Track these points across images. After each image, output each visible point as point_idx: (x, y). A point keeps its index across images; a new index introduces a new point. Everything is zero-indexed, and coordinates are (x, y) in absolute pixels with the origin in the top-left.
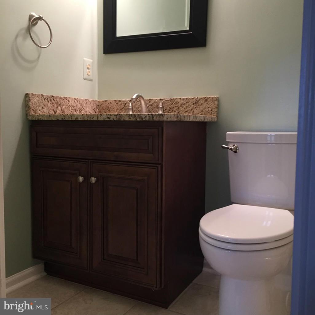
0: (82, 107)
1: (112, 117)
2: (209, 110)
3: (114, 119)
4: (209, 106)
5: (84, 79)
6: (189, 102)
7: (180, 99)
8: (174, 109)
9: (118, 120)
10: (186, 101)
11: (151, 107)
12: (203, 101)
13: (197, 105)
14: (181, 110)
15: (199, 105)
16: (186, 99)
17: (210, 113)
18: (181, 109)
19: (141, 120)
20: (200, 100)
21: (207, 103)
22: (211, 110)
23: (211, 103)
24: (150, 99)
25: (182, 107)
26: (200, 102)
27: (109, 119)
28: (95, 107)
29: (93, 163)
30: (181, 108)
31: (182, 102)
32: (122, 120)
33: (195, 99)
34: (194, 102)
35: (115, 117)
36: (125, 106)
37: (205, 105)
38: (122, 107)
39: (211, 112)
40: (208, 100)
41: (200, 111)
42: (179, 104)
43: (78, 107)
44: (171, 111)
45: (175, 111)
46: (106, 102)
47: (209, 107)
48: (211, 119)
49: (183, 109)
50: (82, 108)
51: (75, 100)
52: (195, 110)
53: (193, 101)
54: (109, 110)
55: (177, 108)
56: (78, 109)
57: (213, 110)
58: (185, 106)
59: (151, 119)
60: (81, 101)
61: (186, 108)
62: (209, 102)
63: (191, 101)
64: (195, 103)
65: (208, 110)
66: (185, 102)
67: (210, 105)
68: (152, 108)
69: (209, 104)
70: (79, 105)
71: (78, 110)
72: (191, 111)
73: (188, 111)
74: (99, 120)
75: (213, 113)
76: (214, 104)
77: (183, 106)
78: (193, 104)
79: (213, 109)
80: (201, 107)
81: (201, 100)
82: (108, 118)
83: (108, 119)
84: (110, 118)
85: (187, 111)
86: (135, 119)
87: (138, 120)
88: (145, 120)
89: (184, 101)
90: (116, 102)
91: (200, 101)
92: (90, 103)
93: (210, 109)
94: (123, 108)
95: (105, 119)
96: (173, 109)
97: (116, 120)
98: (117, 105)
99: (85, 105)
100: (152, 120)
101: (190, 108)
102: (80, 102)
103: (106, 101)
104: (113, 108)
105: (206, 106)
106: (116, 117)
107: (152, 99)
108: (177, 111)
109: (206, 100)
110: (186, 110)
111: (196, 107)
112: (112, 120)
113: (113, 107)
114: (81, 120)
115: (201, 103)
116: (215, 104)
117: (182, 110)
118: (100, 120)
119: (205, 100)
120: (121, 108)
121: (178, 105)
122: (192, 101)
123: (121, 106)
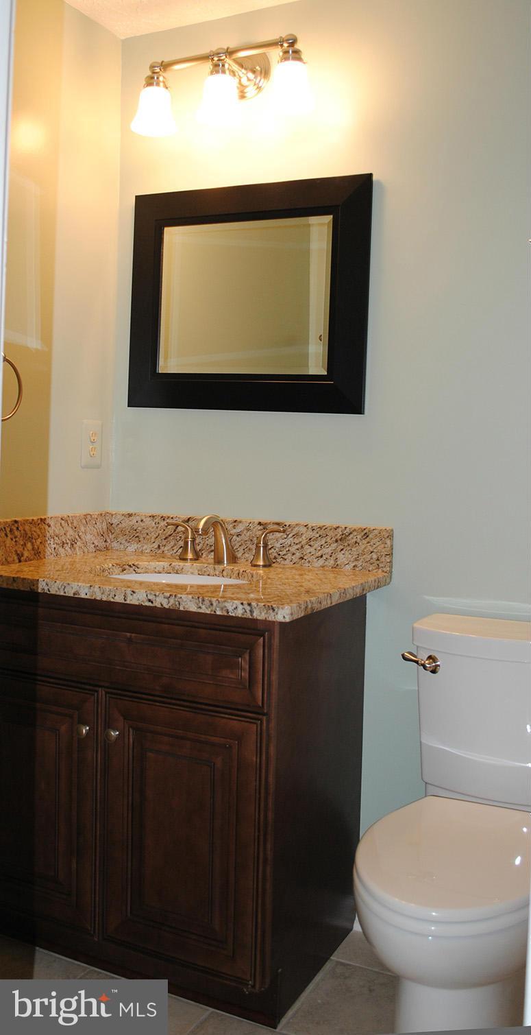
0: (76, 534)
1: (158, 599)
2: (372, 558)
3: (162, 605)
4: (371, 550)
5: (83, 468)
6: (327, 535)
7: (306, 526)
8: (293, 549)
9: (171, 608)
10: (320, 533)
11: (238, 539)
12: (359, 537)
13: (346, 544)
14: (309, 551)
15: (349, 545)
16: (320, 528)
17: (375, 564)
18: (307, 549)
19: (226, 614)
20: (351, 533)
21: (368, 543)
22: (378, 560)
23: (378, 543)
24: (235, 521)
25: (310, 545)
26: (353, 538)
27: (152, 602)
28: (105, 527)
29: (110, 695)
30: (307, 546)
31: (310, 534)
32: (181, 609)
33: (340, 530)
34: (339, 537)
35: (166, 600)
36: (175, 531)
37: (363, 547)
38: (169, 533)
39: (378, 562)
40: (370, 536)
41: (352, 560)
42: (303, 537)
43: (68, 536)
44: (285, 552)
45: (293, 554)
46: (131, 518)
47: (372, 552)
48: (376, 584)
49: (312, 549)
50: (77, 537)
51: (63, 522)
52: (340, 556)
53: (336, 535)
54: (138, 537)
55: (299, 546)
56: (68, 541)
57: (383, 559)
58: (317, 545)
59: (248, 615)
60: (75, 522)
61: (319, 548)
62: (372, 539)
63: (331, 534)
64: (341, 540)
65: (369, 557)
66: (318, 535)
67: (375, 546)
68: (238, 542)
69: (372, 543)
70: (71, 532)
71: (67, 543)
72: (331, 556)
73: (324, 557)
74: (128, 602)
75: (381, 565)
76: (383, 546)
77: (312, 543)
78: (336, 541)
79: (382, 556)
80: (353, 549)
81: (355, 533)
82: (150, 600)
83: (150, 604)
84: (154, 602)
85: (322, 556)
86: (211, 611)
87: (218, 613)
88: (233, 615)
89: (315, 532)
90: (155, 521)
91: (351, 536)
92: (94, 522)
93: (375, 556)
94: (170, 535)
95: (143, 601)
96: (290, 548)
97: (167, 607)
98: (157, 527)
99: (83, 529)
100: (250, 617)
101: (329, 550)
102: (72, 523)
103: (130, 515)
104: (147, 534)
105: (365, 548)
106: (169, 602)
107: (240, 522)
108: (298, 555)
109: (366, 536)
110: (319, 554)
111: (342, 550)
112: (159, 606)
113: (147, 531)
114: (86, 597)
115: (354, 540)
116: (386, 546)
117: (310, 553)
118: (132, 603)
119: (363, 534)
120: (167, 535)
121: (301, 540)
122: (333, 535)
123: (167, 530)
